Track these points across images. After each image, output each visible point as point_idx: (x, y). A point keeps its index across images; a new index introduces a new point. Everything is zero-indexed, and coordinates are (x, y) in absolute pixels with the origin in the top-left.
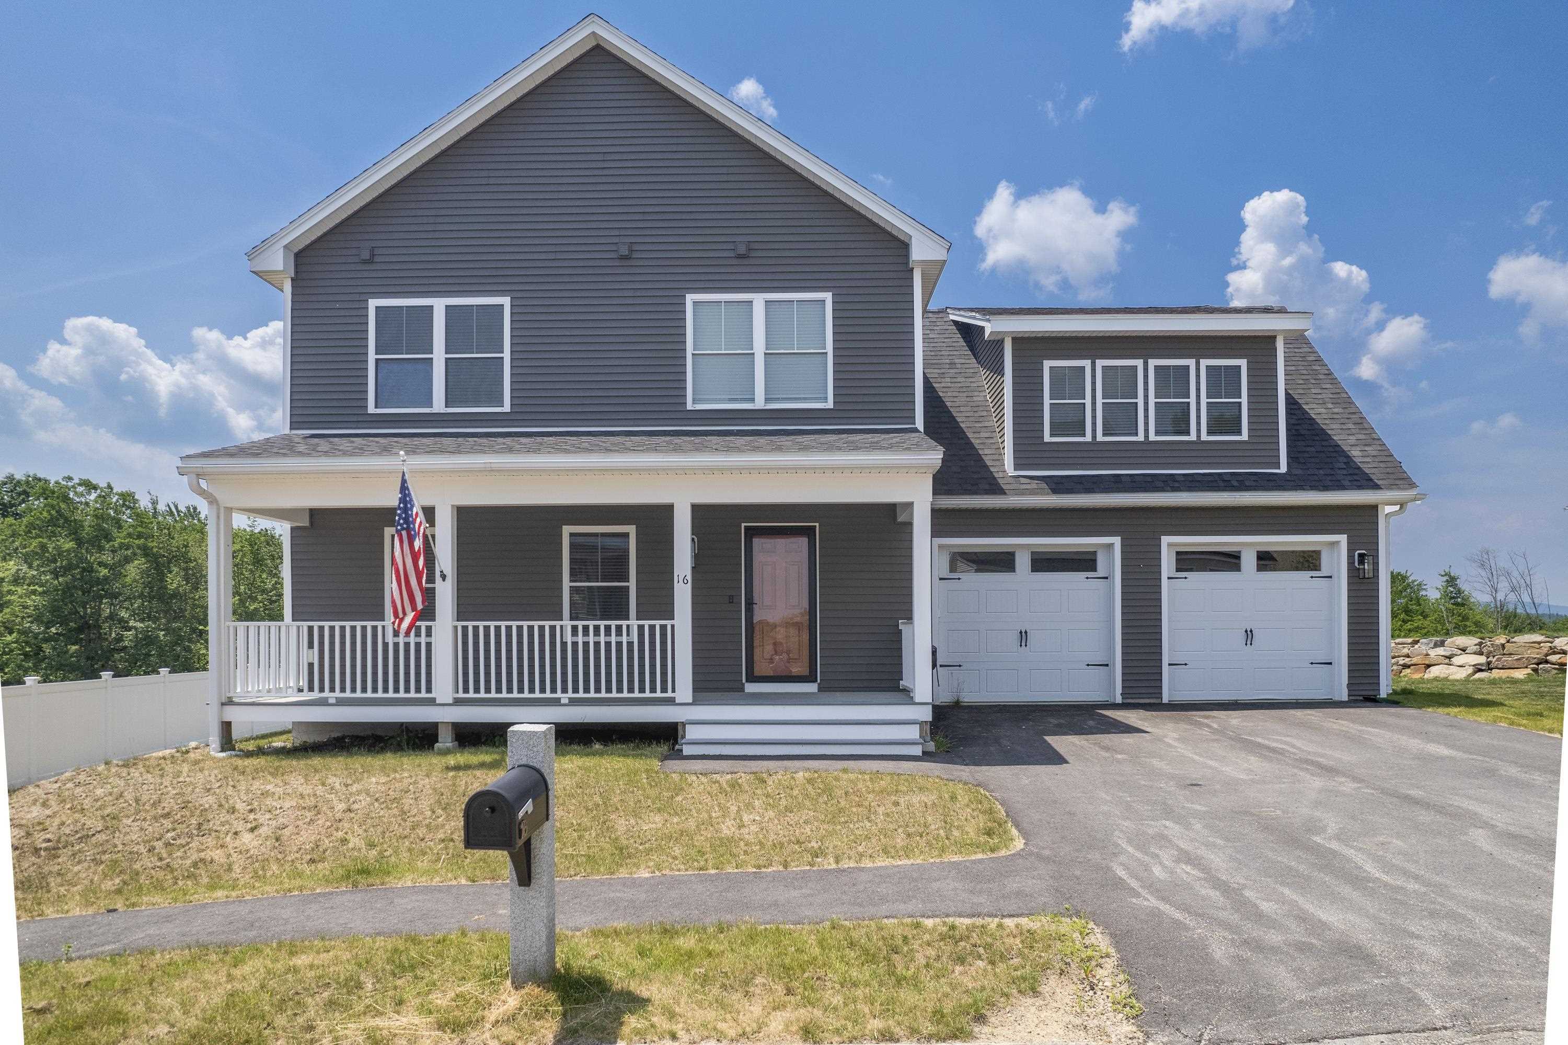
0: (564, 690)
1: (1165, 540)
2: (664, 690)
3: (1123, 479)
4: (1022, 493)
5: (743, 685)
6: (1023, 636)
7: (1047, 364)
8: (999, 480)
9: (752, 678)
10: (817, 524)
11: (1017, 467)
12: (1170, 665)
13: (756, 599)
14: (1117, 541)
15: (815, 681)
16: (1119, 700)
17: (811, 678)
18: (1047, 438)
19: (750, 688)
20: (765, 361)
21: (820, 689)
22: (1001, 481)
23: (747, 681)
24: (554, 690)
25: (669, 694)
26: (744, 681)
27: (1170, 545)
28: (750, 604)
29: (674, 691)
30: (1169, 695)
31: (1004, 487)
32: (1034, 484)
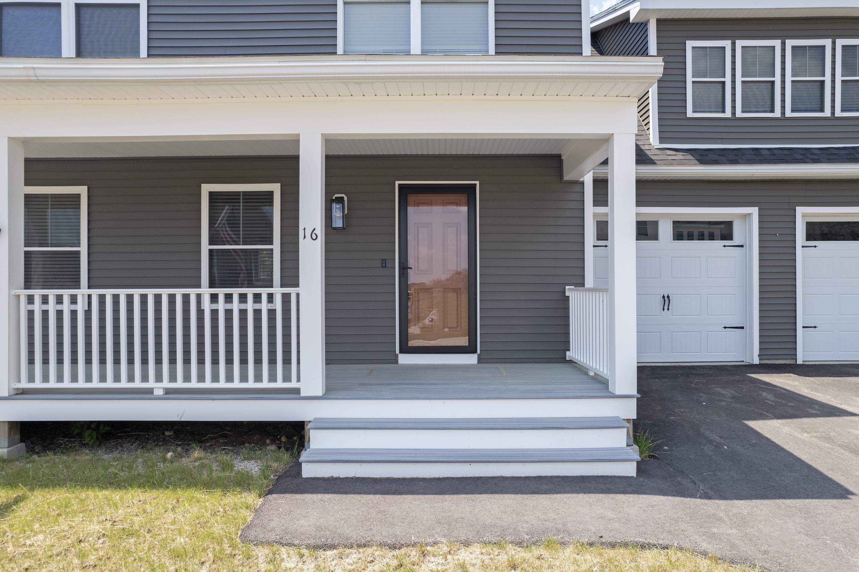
0: (159, 378)
1: (800, 211)
2: (287, 378)
3: (763, 152)
4: (672, 163)
5: (397, 356)
6: (666, 300)
7: (690, 44)
8: (647, 152)
9: (406, 349)
10: (477, 183)
11: (662, 140)
12: (804, 327)
13: (411, 262)
14: (754, 211)
15: (475, 352)
16: (756, 361)
17: (470, 349)
18: (690, 114)
19: (405, 359)
20: (422, 11)
21: (480, 361)
22: (648, 152)
23: (401, 352)
24: (145, 378)
25: (293, 384)
26: (397, 351)
27: (804, 216)
28: (404, 268)
29: (299, 380)
30: (804, 355)
31: (653, 158)
32: (680, 156)
